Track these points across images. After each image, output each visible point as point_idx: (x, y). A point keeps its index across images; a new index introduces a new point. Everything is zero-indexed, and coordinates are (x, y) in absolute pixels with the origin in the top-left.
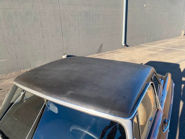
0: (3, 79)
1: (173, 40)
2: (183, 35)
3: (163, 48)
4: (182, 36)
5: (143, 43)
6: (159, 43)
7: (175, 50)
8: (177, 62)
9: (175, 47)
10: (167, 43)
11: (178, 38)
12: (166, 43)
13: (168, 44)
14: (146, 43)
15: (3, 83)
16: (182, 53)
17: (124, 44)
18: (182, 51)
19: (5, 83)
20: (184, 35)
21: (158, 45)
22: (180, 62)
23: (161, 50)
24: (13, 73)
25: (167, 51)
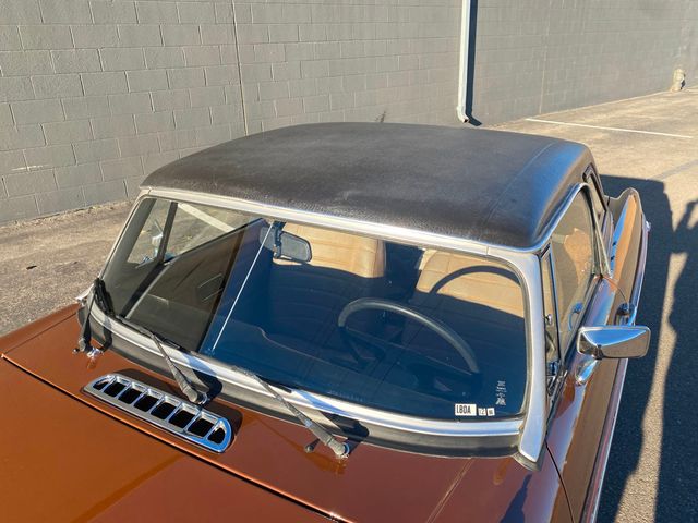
0: (32, 234)
1: (644, 101)
2: (677, 86)
3: (606, 131)
4: (677, 89)
5: (533, 114)
6: (593, 113)
7: (647, 138)
8: (657, 174)
9: (649, 126)
10: (621, 113)
11: (659, 97)
12: (617, 112)
13: (624, 117)
14: (544, 112)
15: (36, 248)
16: (673, 146)
17: (462, 117)
18: (675, 138)
19: (43, 248)
20: (683, 84)
21: (589, 120)
22: (666, 175)
23: (601, 136)
24: (64, 217)
25: (619, 139)
